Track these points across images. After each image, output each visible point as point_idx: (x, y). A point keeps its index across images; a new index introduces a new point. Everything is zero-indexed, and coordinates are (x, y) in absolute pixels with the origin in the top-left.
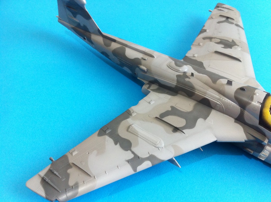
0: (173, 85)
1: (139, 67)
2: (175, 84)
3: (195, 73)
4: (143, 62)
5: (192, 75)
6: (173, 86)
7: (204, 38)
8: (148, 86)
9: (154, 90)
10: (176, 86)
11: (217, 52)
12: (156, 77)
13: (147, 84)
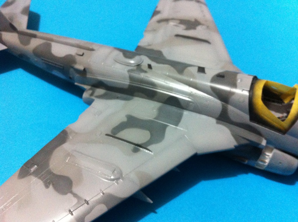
0: (126, 85)
1: (73, 67)
2: (128, 83)
3: (153, 64)
4: (78, 58)
5: (150, 66)
6: (126, 87)
7: (159, 21)
8: (91, 92)
10: (129, 85)
11: (177, 36)
12: (100, 78)
13: (90, 89)
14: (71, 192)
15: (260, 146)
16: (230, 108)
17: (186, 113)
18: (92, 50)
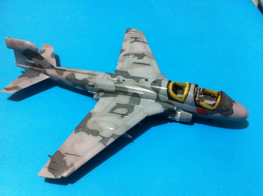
0: (114, 90)
1: (87, 84)
2: (115, 89)
3: (125, 79)
4: (90, 80)
5: (124, 80)
7: (124, 56)
8: (97, 95)
9: (102, 96)
10: (116, 90)
11: (134, 63)
12: (101, 88)
13: (96, 93)
14: (99, 135)
15: (174, 110)
16: (160, 95)
17: (142, 99)
18: (96, 75)
